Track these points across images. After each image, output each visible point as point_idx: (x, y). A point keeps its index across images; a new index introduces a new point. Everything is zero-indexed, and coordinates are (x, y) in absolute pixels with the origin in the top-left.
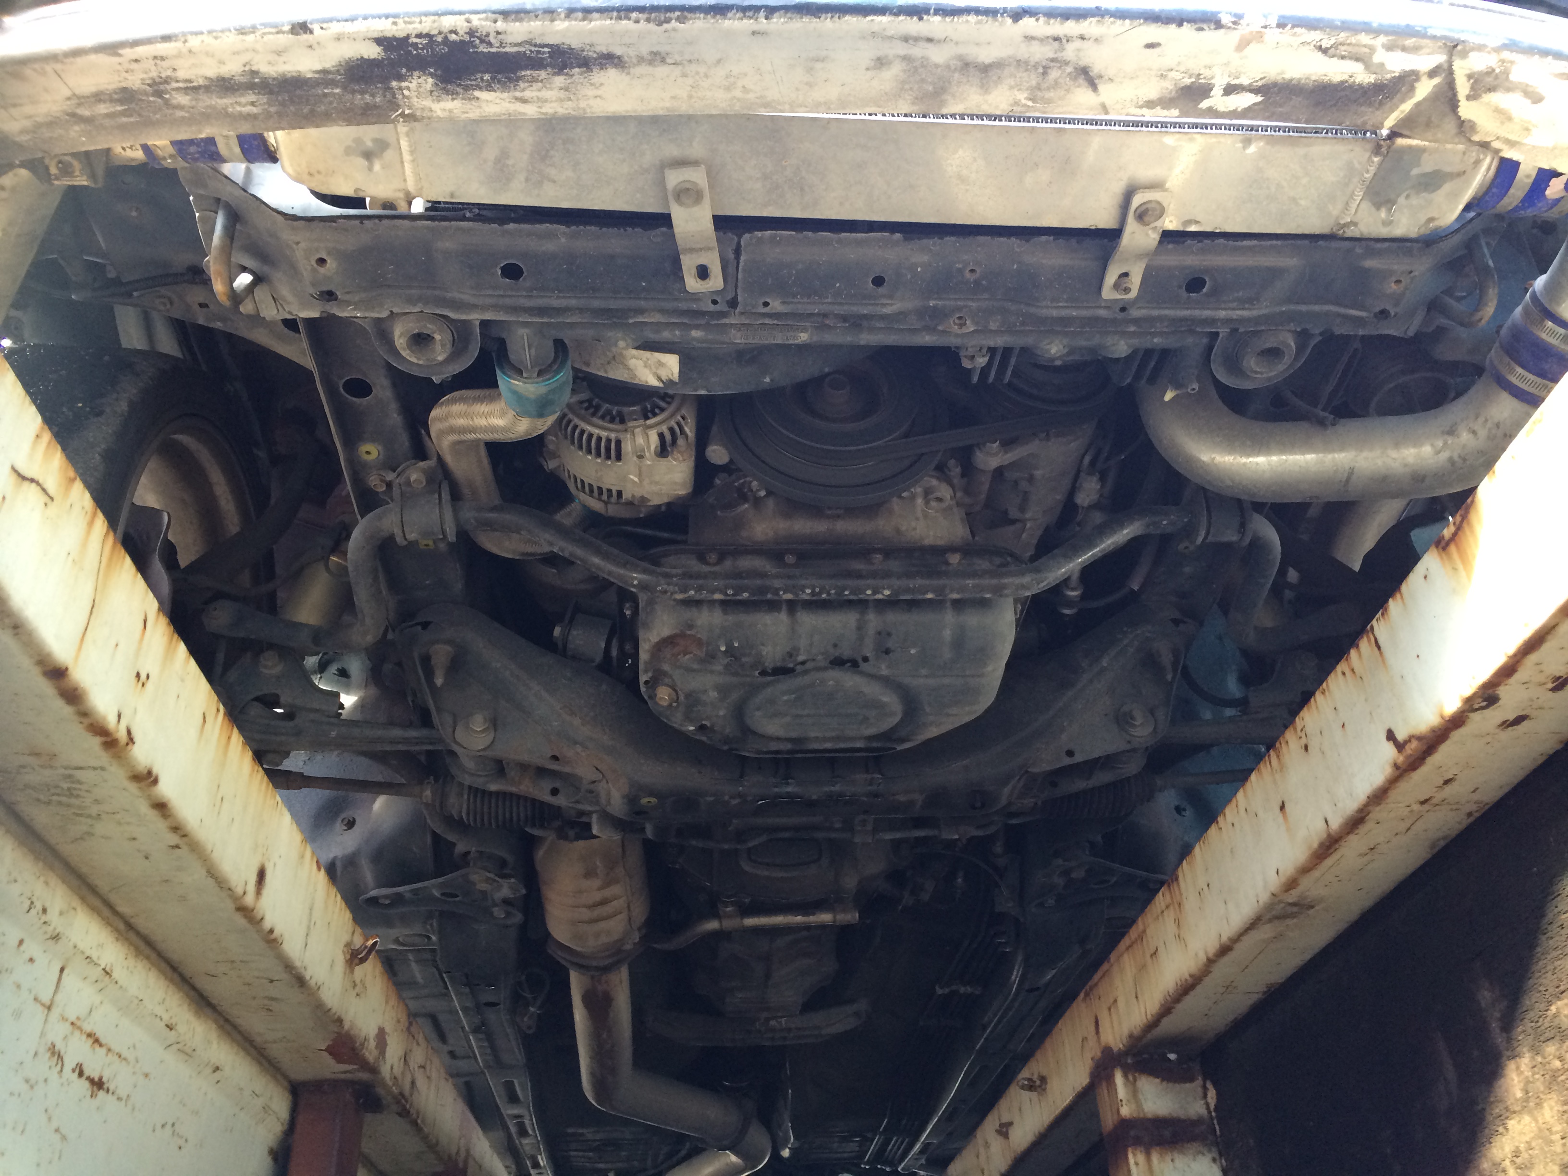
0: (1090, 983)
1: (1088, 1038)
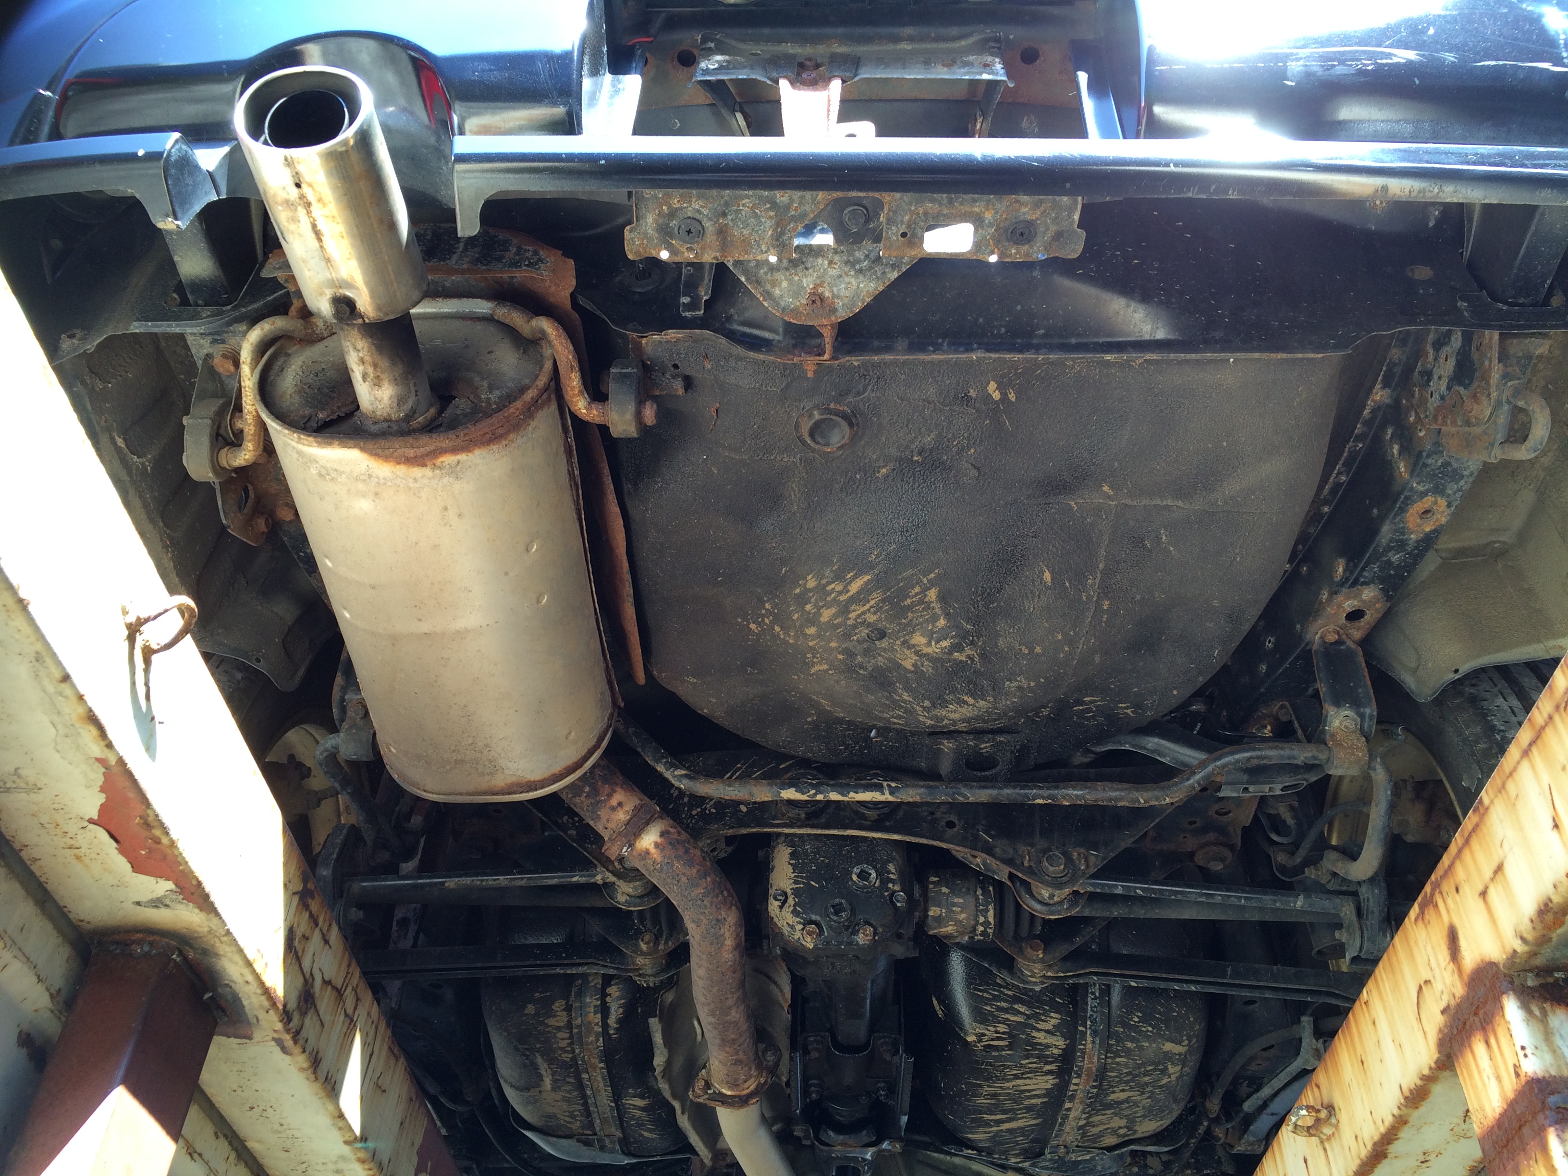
0: (1433, 877)
1: (1432, 980)
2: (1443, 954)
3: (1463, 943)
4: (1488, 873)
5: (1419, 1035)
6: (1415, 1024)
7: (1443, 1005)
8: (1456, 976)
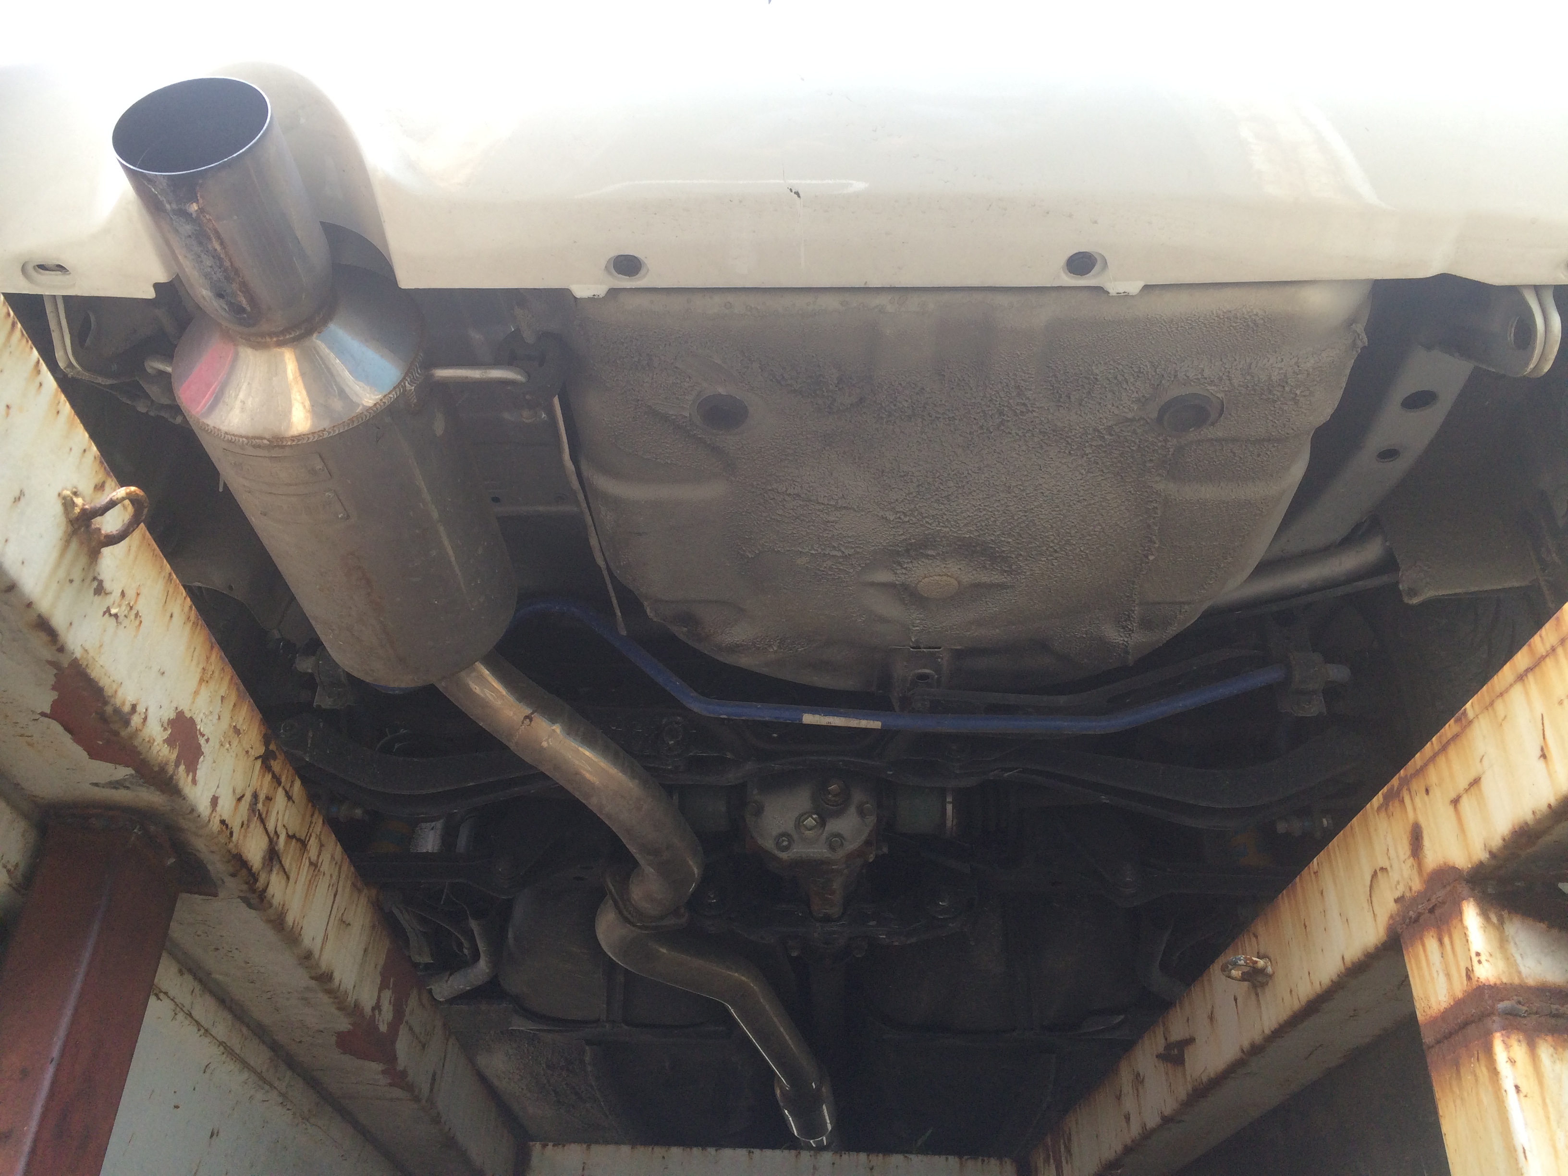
0: (1402, 772)
1: (1389, 869)
2: (1404, 849)
3: (1427, 842)
4: (1462, 782)
5: (1369, 917)
6: (1366, 905)
7: (1398, 894)
8: (1415, 871)
